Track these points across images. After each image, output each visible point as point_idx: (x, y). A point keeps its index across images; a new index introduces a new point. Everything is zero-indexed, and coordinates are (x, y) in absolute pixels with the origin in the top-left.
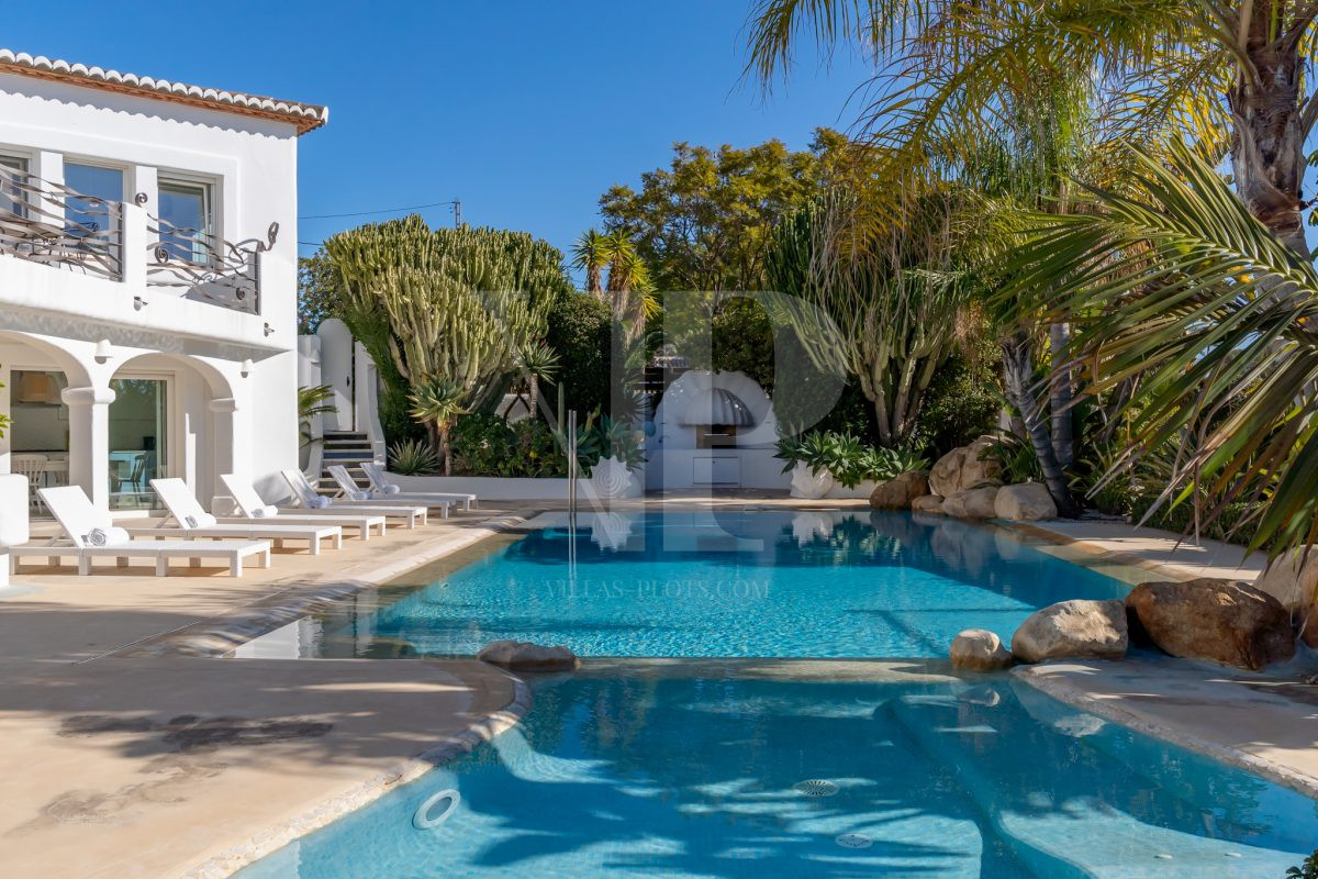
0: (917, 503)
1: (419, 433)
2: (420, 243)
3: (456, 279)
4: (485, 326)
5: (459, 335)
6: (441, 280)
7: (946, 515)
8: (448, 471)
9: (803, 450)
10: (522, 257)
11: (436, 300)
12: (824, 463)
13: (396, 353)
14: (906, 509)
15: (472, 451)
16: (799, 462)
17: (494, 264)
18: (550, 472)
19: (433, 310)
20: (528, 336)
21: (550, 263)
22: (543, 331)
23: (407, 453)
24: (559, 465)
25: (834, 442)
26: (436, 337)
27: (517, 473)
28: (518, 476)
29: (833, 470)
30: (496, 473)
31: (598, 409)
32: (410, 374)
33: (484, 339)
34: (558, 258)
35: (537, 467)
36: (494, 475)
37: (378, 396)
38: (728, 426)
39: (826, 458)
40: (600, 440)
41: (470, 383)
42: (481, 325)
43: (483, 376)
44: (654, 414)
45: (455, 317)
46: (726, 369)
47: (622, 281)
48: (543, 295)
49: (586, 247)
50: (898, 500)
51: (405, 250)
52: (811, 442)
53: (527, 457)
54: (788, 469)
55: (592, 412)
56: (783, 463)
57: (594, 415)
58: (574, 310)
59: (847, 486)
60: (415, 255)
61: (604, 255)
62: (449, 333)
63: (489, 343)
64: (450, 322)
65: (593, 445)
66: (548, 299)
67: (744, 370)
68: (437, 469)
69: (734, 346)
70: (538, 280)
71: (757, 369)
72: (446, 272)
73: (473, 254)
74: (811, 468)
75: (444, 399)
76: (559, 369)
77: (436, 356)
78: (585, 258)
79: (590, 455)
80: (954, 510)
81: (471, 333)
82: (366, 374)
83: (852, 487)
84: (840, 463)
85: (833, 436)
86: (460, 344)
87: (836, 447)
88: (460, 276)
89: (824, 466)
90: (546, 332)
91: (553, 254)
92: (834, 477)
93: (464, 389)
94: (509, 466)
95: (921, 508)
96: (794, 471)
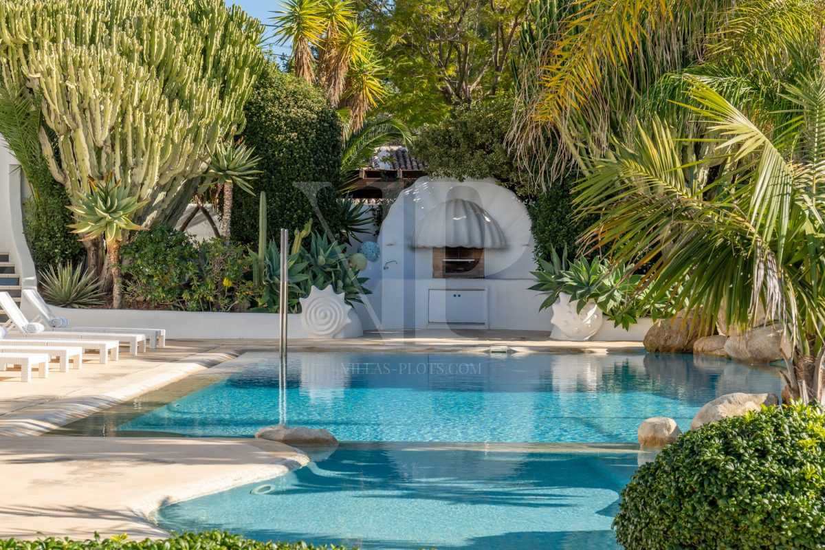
0: (699, 345)
1: (77, 254)
2: (82, 11)
3: (130, 59)
4: (167, 119)
5: (135, 130)
6: (113, 61)
7: (729, 359)
8: (116, 303)
9: (565, 279)
10: (212, 30)
11: (108, 86)
12: (592, 296)
13: (48, 151)
14: (686, 352)
15: (151, 277)
16: (562, 295)
17: (178, 40)
18: (248, 305)
19: (104, 99)
20: (220, 132)
21: (248, 37)
22: (239, 126)
23: (65, 277)
24: (260, 296)
25: (605, 270)
26: (107, 133)
27: (207, 306)
28: (207, 310)
29: (602, 305)
30: (181, 306)
31: (308, 226)
32: (65, 178)
33: (167, 137)
34: (257, 30)
35: (232, 298)
36: (176, 308)
37: (23, 204)
38: (474, 249)
39: (594, 290)
40: (310, 265)
41: (147, 192)
42: (163, 118)
43: (163, 183)
44: (378, 232)
45: (130, 109)
46: (472, 175)
47: (338, 58)
48: (238, 80)
49: (292, 14)
50: (677, 341)
51: (64, 20)
52: (577, 271)
53: (218, 285)
54: (547, 304)
55: (300, 230)
56: (542, 297)
57: (304, 233)
58: (278, 99)
59: (621, 325)
60: (76, 27)
61: (314, 25)
62: (123, 128)
63: (172, 140)
64: (123, 114)
65: (303, 272)
66: (245, 84)
67: (496, 176)
68: (102, 299)
69: (482, 146)
70: (232, 61)
71: (512, 175)
72: (119, 50)
73: (151, 26)
74: (575, 302)
75: (115, 212)
76: (258, 174)
77: (104, 156)
78: (291, 28)
79: (298, 284)
80: (736, 351)
81: (150, 129)
82: (8, 177)
83: (626, 327)
84: (611, 297)
85: (603, 263)
86: (135, 142)
87: (607, 276)
88: (136, 56)
89: (592, 300)
90: (243, 127)
91: (250, 25)
92: (604, 314)
93: (140, 199)
94: (196, 296)
95: (703, 351)
96: (554, 306)
